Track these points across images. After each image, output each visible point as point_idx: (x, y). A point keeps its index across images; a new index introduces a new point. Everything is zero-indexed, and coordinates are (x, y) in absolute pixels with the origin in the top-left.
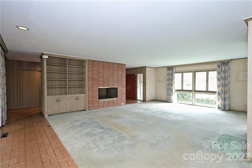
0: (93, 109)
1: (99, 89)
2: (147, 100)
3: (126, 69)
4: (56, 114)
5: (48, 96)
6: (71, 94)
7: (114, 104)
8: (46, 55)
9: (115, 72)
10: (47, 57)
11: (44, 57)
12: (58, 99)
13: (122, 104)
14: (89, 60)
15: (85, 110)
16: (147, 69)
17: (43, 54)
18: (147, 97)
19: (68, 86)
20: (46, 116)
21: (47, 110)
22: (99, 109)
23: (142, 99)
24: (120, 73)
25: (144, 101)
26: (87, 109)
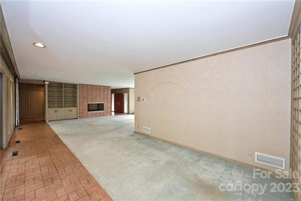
0: (83, 118)
1: (88, 104)
2: (130, 113)
3: (111, 90)
4: (55, 121)
5: (49, 109)
6: (66, 107)
7: (101, 115)
8: (47, 81)
9: (102, 92)
10: (48, 83)
11: (46, 83)
12: (56, 110)
13: (108, 115)
14: (79, 84)
15: (77, 119)
16: (131, 90)
17: (45, 81)
18: (131, 111)
19: (63, 102)
20: (47, 121)
21: (47, 118)
22: (88, 118)
23: (127, 112)
24: (106, 93)
25: (128, 113)
26: (78, 118)
